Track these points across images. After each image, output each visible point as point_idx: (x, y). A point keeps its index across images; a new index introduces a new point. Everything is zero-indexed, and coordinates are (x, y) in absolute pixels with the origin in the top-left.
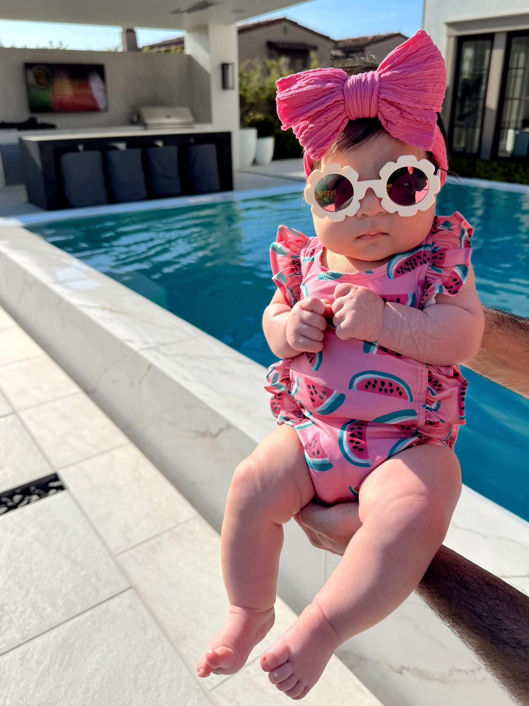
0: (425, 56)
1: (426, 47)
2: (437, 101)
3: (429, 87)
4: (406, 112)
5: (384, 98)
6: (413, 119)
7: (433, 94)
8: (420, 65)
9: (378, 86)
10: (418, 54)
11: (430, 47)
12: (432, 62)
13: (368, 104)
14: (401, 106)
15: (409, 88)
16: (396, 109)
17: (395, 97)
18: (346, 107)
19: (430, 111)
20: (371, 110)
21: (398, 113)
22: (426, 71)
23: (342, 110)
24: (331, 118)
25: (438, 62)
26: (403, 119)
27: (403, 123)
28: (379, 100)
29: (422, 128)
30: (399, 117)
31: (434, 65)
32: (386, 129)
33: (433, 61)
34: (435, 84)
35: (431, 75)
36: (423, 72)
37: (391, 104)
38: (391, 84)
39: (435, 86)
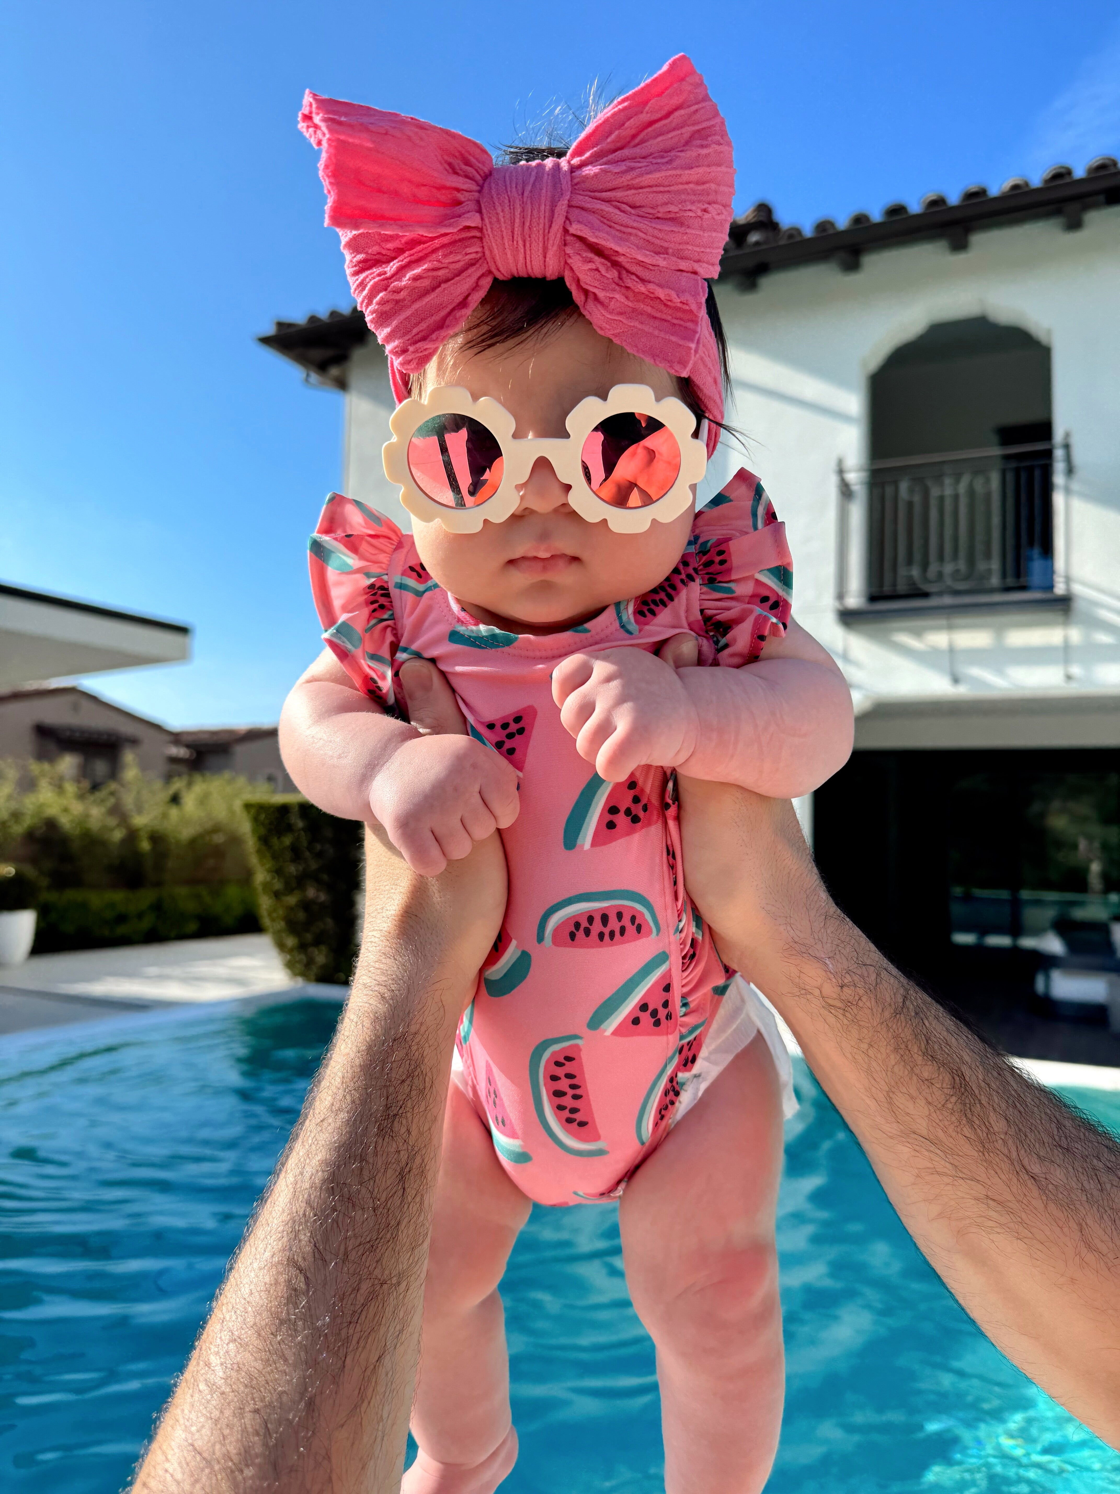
0: (687, 131)
1: (689, 106)
2: (708, 250)
3: (691, 214)
4: (633, 274)
5: (579, 233)
6: (647, 293)
7: (701, 233)
8: (673, 153)
9: (566, 202)
10: (670, 123)
11: (700, 106)
12: (702, 146)
13: (541, 245)
14: (621, 259)
15: (641, 213)
16: (609, 264)
17: (607, 233)
18: (486, 248)
19: (689, 274)
20: (547, 259)
21: (613, 274)
22: (687, 172)
23: (477, 252)
24: (447, 271)
25: (716, 147)
26: (623, 290)
27: (623, 299)
28: (568, 238)
29: (669, 318)
30: (614, 286)
31: (707, 155)
32: (582, 310)
33: (706, 146)
34: (706, 206)
35: (698, 183)
36: (678, 172)
37: (597, 250)
38: (599, 199)
39: (705, 211)
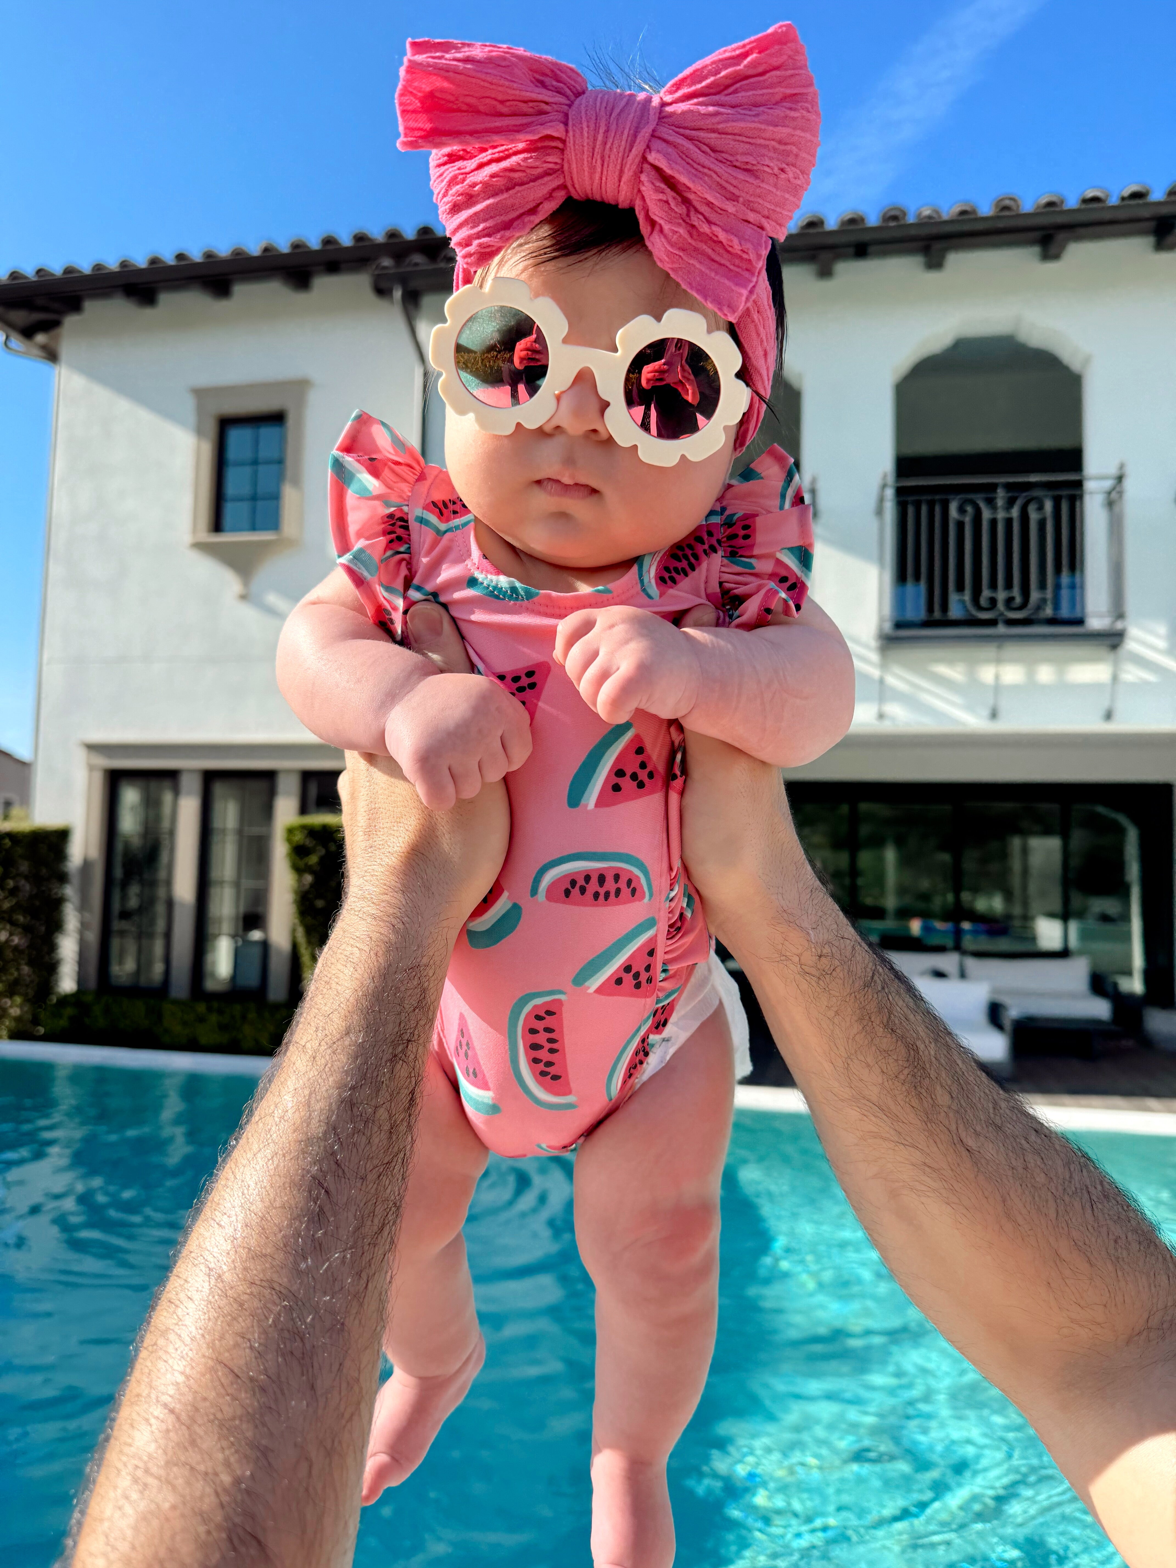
0: (780, 91)
1: (786, 70)
2: (778, 209)
3: (766, 169)
4: (701, 214)
5: (657, 163)
6: (711, 235)
7: (774, 190)
8: (761, 109)
9: (650, 130)
10: (764, 81)
11: (797, 72)
12: (791, 109)
13: (618, 167)
14: (691, 196)
15: (720, 158)
16: (680, 200)
17: (683, 168)
18: (566, 160)
19: (756, 228)
20: (622, 183)
21: (681, 210)
22: (771, 128)
23: (556, 163)
24: (524, 174)
25: (804, 113)
26: (689, 228)
27: (687, 236)
28: (646, 166)
29: (728, 264)
30: (681, 221)
31: (794, 119)
32: (648, 243)
33: (795, 110)
34: (784, 166)
35: (780, 142)
36: (763, 127)
37: (670, 182)
38: (683, 135)
39: (782, 170)
